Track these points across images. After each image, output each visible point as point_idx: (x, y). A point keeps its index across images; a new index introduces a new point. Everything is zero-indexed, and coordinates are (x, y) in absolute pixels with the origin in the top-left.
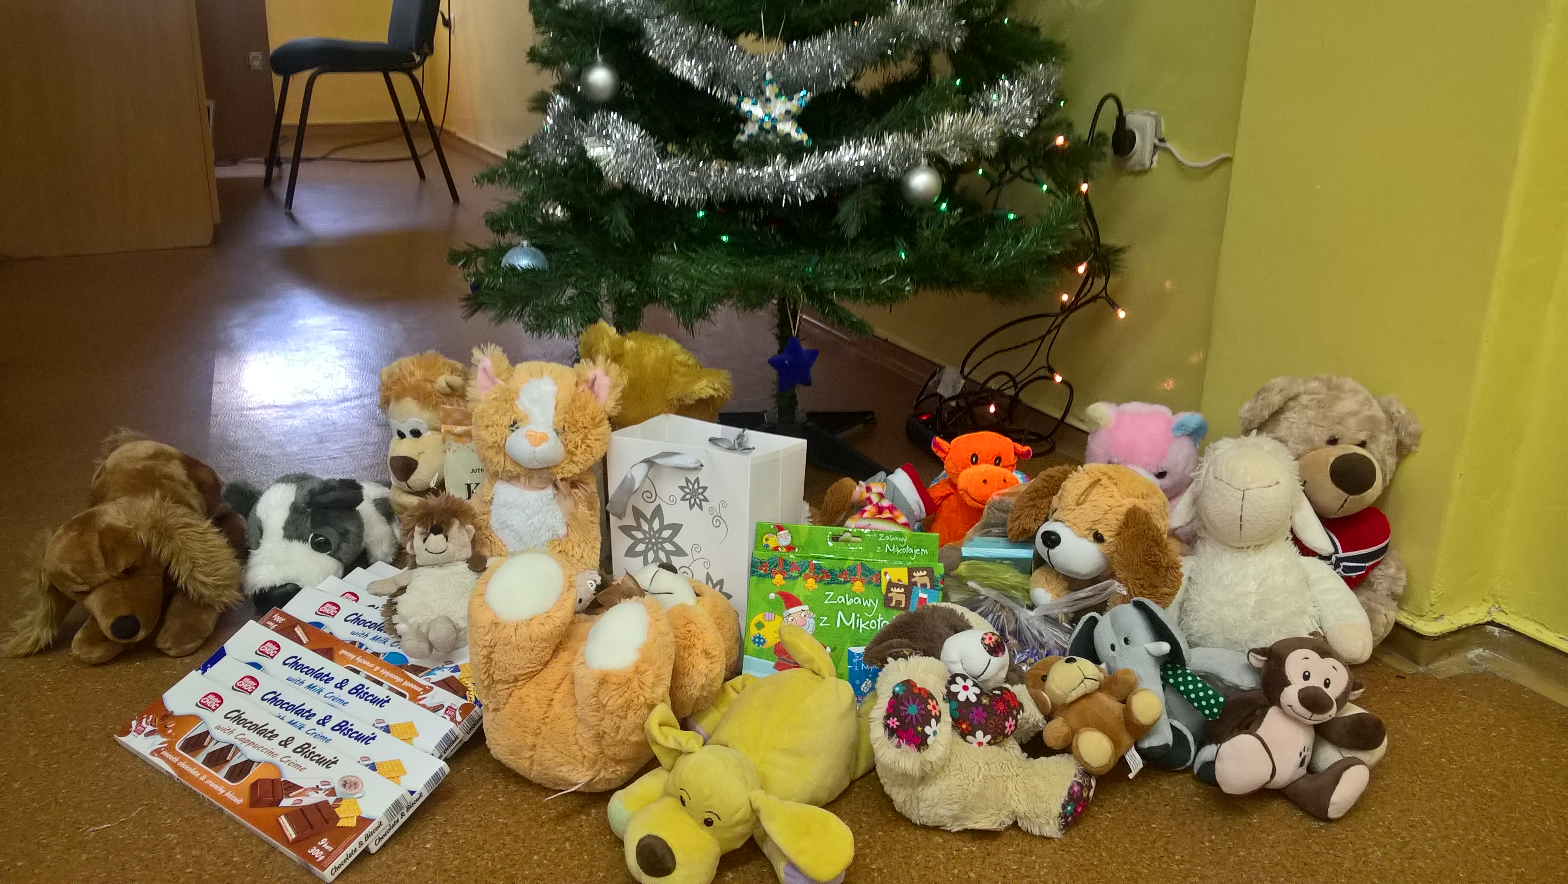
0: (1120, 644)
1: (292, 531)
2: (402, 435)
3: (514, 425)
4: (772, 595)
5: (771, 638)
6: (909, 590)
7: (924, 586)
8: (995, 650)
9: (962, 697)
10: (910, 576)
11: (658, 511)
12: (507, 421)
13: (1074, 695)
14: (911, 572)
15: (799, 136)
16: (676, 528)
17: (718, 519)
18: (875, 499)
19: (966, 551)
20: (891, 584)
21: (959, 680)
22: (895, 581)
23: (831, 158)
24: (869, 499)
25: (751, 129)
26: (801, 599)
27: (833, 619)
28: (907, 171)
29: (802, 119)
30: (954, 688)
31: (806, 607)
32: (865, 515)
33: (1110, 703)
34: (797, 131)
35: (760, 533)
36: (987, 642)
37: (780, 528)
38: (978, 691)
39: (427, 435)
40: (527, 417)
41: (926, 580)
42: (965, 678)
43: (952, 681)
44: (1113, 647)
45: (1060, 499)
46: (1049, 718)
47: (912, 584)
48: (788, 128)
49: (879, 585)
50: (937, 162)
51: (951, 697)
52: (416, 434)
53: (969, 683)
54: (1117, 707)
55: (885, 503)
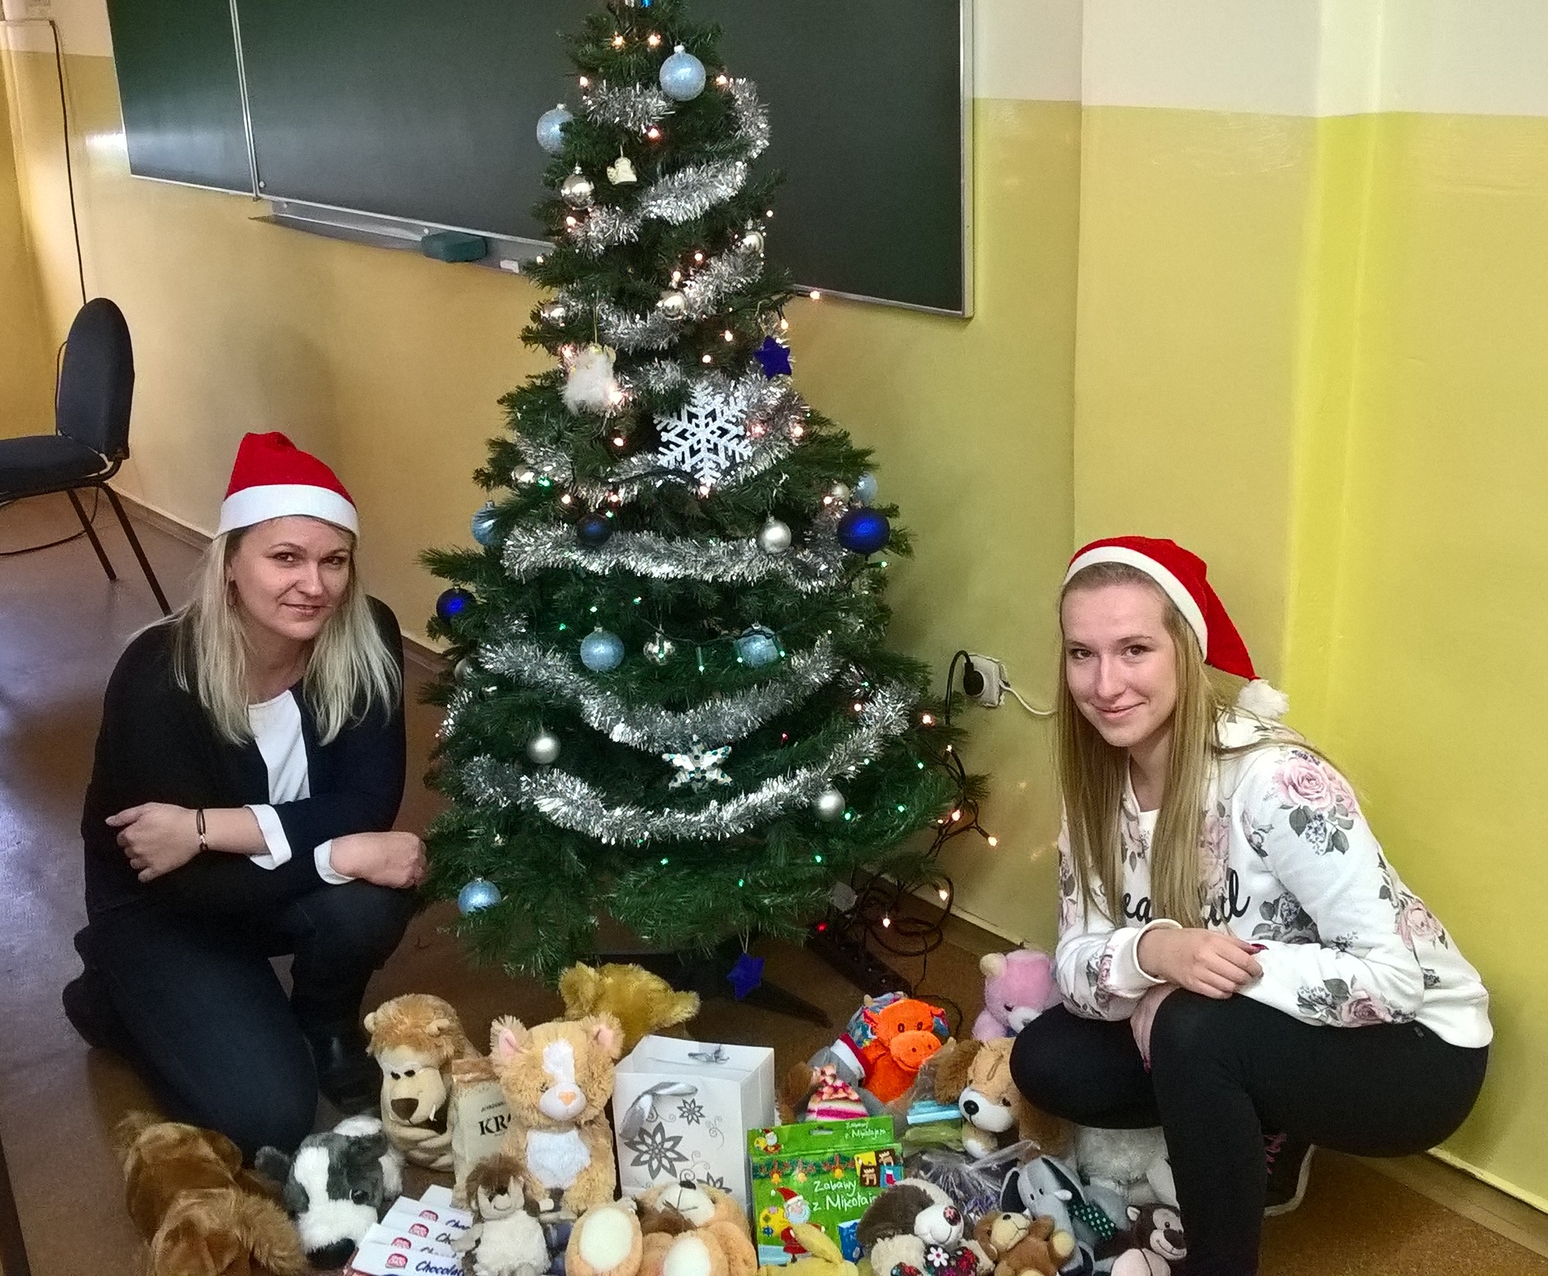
0: (1037, 1194)
1: (335, 1190)
2: (396, 1076)
3: (544, 1088)
4: (773, 1193)
5: (778, 1228)
6: (878, 1168)
7: (889, 1164)
8: (953, 1221)
9: (937, 1264)
10: (878, 1158)
11: (660, 1128)
12: (538, 1085)
13: (1013, 1243)
14: (877, 1153)
15: (727, 780)
16: (677, 1140)
17: (714, 1130)
18: (830, 1081)
19: (911, 1119)
20: (863, 1167)
21: (932, 1249)
22: (866, 1163)
23: (753, 798)
24: (824, 1081)
25: (683, 778)
26: (795, 1191)
27: (822, 1203)
28: (816, 796)
29: (724, 766)
30: (930, 1257)
31: (801, 1197)
32: (824, 1097)
33: (1037, 1243)
34: (722, 776)
35: (752, 1136)
36: (948, 1215)
37: (767, 1131)
38: (946, 1256)
39: (420, 1073)
40: (553, 1080)
41: (890, 1159)
42: (936, 1247)
43: (928, 1252)
44: (1032, 1197)
45: (974, 1071)
46: (996, 1263)
47: (879, 1164)
48: (714, 775)
49: (855, 1169)
50: (839, 783)
51: (929, 1264)
52: (410, 1073)
53: (940, 1250)
54: (1043, 1245)
55: (839, 1083)
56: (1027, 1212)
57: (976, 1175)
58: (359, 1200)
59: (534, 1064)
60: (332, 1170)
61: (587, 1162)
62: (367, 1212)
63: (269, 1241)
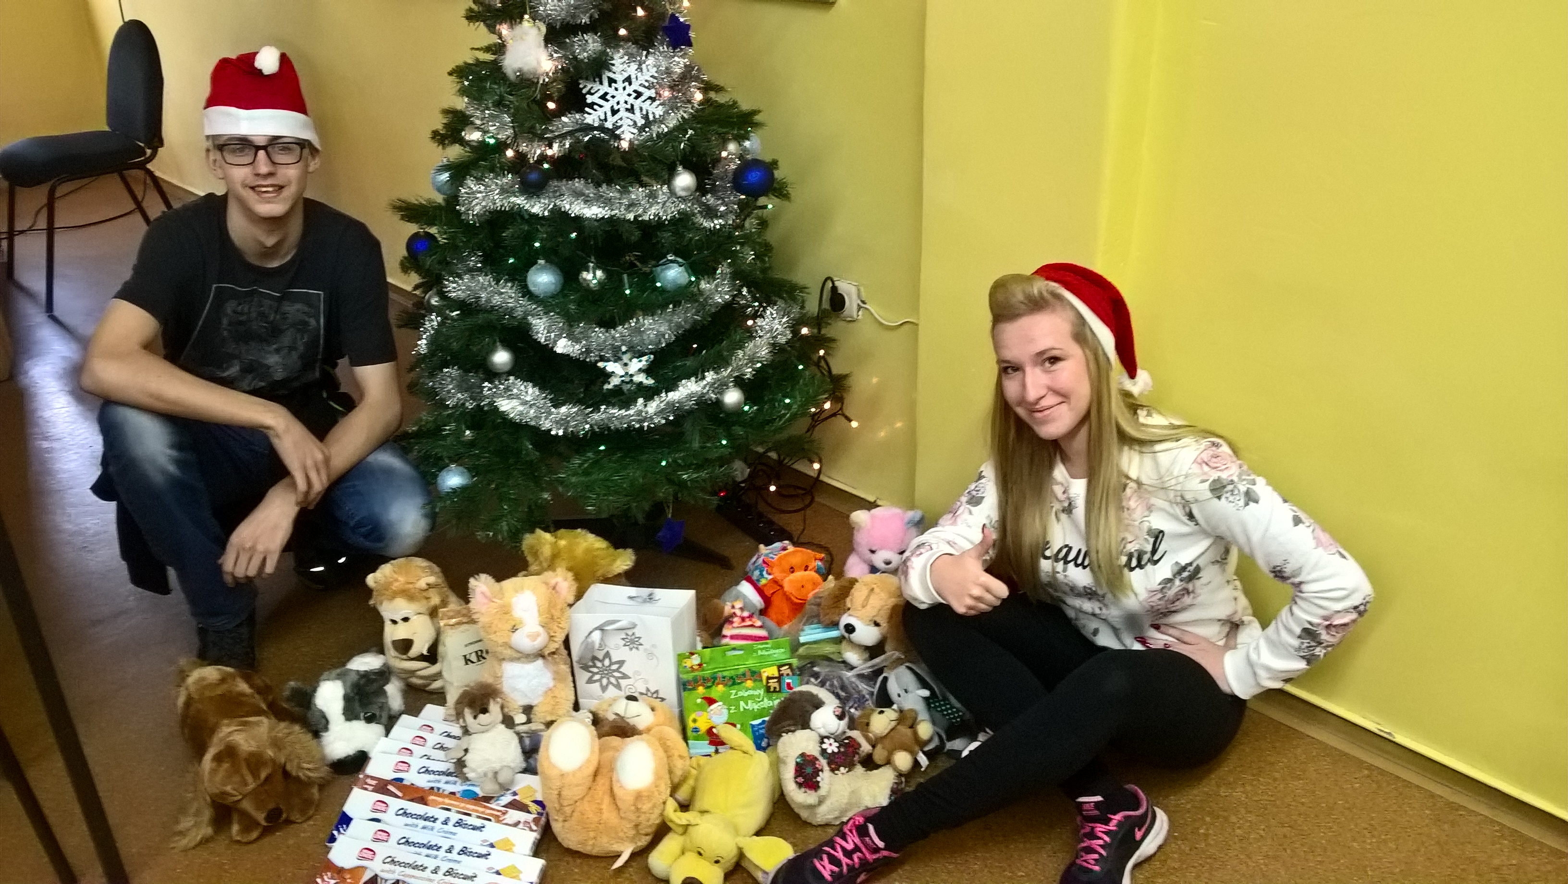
0: (902, 693)
1: (350, 714)
2: (394, 622)
3: (514, 629)
4: (699, 701)
5: (703, 726)
6: (780, 678)
7: (788, 675)
8: (840, 717)
9: (829, 751)
10: (779, 671)
11: (607, 655)
12: (509, 627)
13: (886, 731)
14: (779, 667)
15: (650, 382)
16: (621, 663)
17: (650, 655)
18: (738, 612)
19: (802, 639)
20: (769, 678)
21: (826, 740)
22: (770, 676)
23: (673, 396)
24: (734, 613)
25: (615, 381)
26: (717, 699)
27: (738, 707)
28: (721, 393)
29: (648, 371)
30: (824, 746)
31: (720, 703)
32: (735, 625)
33: (904, 730)
34: (647, 378)
35: (681, 658)
36: (837, 713)
37: (692, 654)
38: (837, 744)
39: (414, 619)
40: (521, 623)
41: (789, 671)
42: (828, 738)
43: (822, 742)
44: (899, 696)
45: (852, 600)
46: (874, 747)
47: (781, 675)
48: (641, 378)
49: (761, 680)
50: (740, 382)
51: (824, 752)
52: (406, 619)
53: (832, 741)
54: (909, 732)
55: (746, 614)
56: (895, 707)
57: (854, 679)
58: (370, 720)
59: (506, 611)
60: (347, 699)
61: (551, 684)
62: (376, 729)
63: (299, 758)
